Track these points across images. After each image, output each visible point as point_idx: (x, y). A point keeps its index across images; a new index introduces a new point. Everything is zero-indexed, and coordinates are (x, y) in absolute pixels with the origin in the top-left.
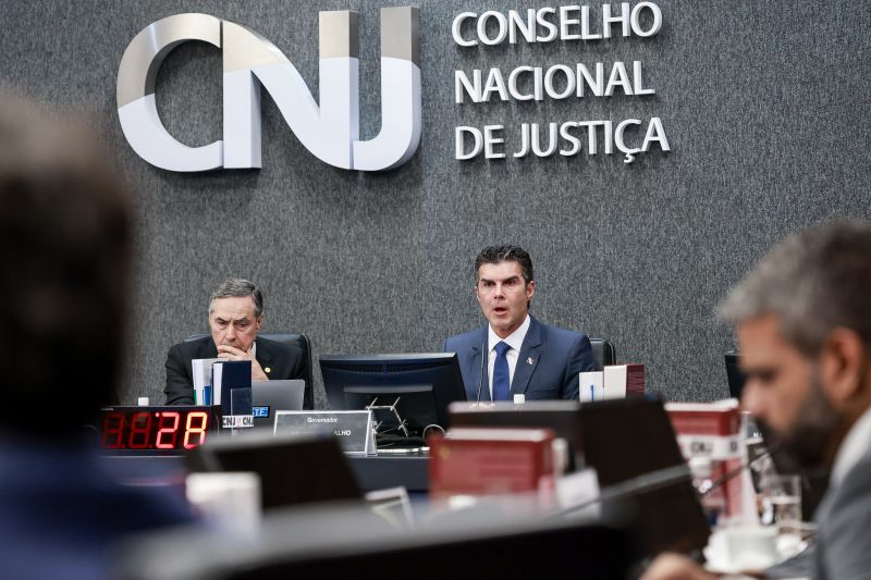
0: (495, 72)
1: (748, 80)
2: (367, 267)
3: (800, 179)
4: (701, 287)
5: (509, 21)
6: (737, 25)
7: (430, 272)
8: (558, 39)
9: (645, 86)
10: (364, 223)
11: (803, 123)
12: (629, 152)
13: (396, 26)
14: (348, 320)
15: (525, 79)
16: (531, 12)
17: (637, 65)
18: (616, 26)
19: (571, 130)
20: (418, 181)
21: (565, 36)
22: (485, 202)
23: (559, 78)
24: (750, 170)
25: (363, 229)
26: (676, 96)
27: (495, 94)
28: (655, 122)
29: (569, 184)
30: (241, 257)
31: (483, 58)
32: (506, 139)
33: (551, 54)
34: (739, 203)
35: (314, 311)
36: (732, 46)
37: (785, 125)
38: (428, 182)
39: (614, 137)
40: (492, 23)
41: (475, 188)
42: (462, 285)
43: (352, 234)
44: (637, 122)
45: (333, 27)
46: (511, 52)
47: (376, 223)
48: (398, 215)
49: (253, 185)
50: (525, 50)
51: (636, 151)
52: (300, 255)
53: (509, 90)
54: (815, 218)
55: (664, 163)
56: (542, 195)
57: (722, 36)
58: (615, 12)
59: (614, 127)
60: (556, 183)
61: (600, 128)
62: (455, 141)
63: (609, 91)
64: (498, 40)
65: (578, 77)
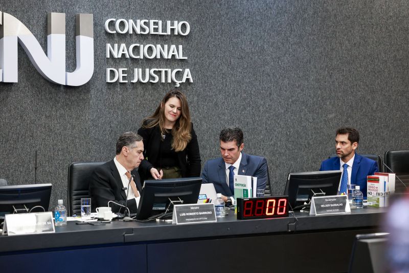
0: (123, 45)
1: (220, 56)
2: (65, 129)
3: (237, 95)
4: (202, 138)
5: (129, 25)
6: (215, 34)
7: (94, 131)
8: (149, 34)
9: (183, 56)
10: (63, 109)
11: (238, 74)
12: (178, 82)
13: (86, 21)
14: (56, 153)
15: (136, 50)
16: (138, 21)
17: (181, 47)
18: (173, 30)
19: (155, 72)
20: (89, 91)
21: (152, 32)
22: (118, 101)
23: (150, 50)
24: (220, 92)
26: (193, 60)
27: (123, 55)
28: (187, 71)
29: (152, 95)
30: (4, 124)
31: (116, 39)
32: (129, 74)
33: (145, 39)
35: (40, 149)
36: (214, 42)
37: (232, 75)
38: (92, 92)
39: (172, 75)
40: (122, 25)
41: (113, 95)
42: (107, 137)
43: (58, 114)
44: (181, 70)
45: (58, 20)
46: (128, 37)
47: (69, 109)
48: (79, 106)
49: (9, 90)
50: (134, 37)
51: (181, 82)
52: (33, 123)
53: (129, 53)
54: (242, 111)
55: (189, 87)
56: (141, 99)
57: (210, 38)
58: (172, 24)
59: (172, 71)
60: (147, 94)
61: (166, 72)
62: (105, 74)
63: (170, 57)
64: (124, 32)
65: (157, 50)
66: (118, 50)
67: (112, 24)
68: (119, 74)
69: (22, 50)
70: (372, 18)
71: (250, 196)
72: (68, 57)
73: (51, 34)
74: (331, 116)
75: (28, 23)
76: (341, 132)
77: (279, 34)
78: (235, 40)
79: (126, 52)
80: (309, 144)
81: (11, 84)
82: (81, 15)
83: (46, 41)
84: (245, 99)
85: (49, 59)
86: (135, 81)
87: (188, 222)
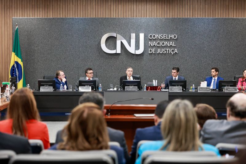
0: (154, 42)
3: (194, 57)
5: (157, 36)
6: (186, 38)
7: (145, 67)
9: (174, 45)
11: (194, 51)
12: (172, 53)
13: (142, 36)
15: (158, 43)
16: (159, 35)
17: (173, 42)
18: (171, 38)
19: (164, 50)
21: (164, 38)
22: (152, 59)
23: (163, 43)
25: (135, 61)
26: (178, 46)
28: (176, 49)
29: (164, 57)
31: (152, 40)
32: (156, 51)
33: (162, 40)
34: (186, 60)
36: (186, 41)
38: (144, 56)
39: (171, 51)
40: (154, 36)
41: (151, 57)
44: (173, 49)
46: (156, 40)
47: (137, 61)
48: (140, 60)
49: (120, 55)
50: (158, 40)
55: (177, 55)
56: (160, 58)
57: (184, 39)
58: (171, 36)
59: (170, 50)
60: (162, 56)
61: (168, 50)
62: (148, 51)
63: (170, 45)
64: (155, 38)
65: (165, 44)
66: (153, 44)
67: (151, 36)
68: (153, 50)
69: (122, 44)
76: (213, 69)
77: (210, 38)
78: (193, 40)
79: (155, 44)
82: (140, 34)
84: (197, 58)
86: (158, 53)
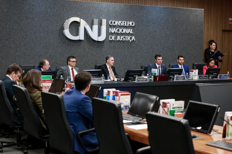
0: (114, 29)
1: (143, 32)
2: (97, 54)
3: (148, 45)
5: (116, 23)
6: (142, 26)
8: (122, 26)
9: (132, 32)
11: (149, 38)
13: (104, 21)
15: (118, 30)
16: (119, 21)
17: (131, 30)
18: (129, 24)
19: (124, 37)
21: (123, 25)
22: (112, 46)
23: (122, 30)
24: (143, 44)
25: (96, 49)
26: (135, 34)
27: (114, 32)
28: (133, 37)
29: (123, 44)
31: (112, 27)
32: (116, 38)
34: (142, 47)
37: (147, 38)
38: (105, 43)
39: (129, 38)
40: (114, 23)
41: (111, 44)
44: (131, 37)
45: (96, 21)
47: (98, 48)
48: (101, 47)
49: (81, 42)
50: (118, 26)
51: (131, 40)
52: (88, 52)
53: (116, 31)
54: (149, 50)
56: (119, 45)
57: (140, 27)
58: (129, 23)
60: (121, 44)
61: (127, 37)
62: (109, 37)
63: (128, 33)
64: (115, 25)
65: (124, 31)
66: (113, 30)
67: (111, 22)
68: (113, 38)
69: (85, 30)
70: (189, 22)
71: (157, 75)
72: (98, 32)
73: (94, 25)
74: (176, 52)
75: (87, 22)
77: (161, 26)
78: (148, 28)
79: (115, 31)
80: (169, 60)
81: (82, 40)
82: (103, 19)
83: (92, 27)
84: (150, 46)
85: (93, 33)
86: (118, 40)
87: (140, 82)
